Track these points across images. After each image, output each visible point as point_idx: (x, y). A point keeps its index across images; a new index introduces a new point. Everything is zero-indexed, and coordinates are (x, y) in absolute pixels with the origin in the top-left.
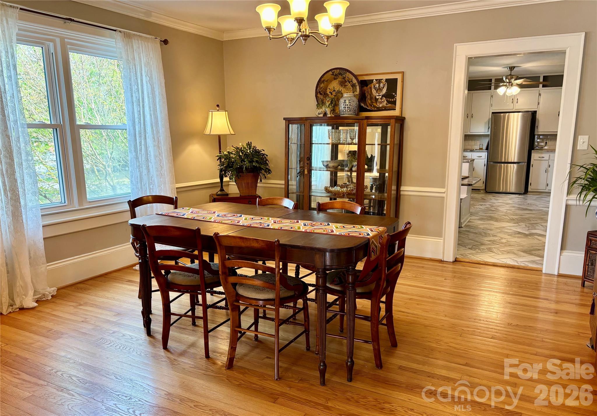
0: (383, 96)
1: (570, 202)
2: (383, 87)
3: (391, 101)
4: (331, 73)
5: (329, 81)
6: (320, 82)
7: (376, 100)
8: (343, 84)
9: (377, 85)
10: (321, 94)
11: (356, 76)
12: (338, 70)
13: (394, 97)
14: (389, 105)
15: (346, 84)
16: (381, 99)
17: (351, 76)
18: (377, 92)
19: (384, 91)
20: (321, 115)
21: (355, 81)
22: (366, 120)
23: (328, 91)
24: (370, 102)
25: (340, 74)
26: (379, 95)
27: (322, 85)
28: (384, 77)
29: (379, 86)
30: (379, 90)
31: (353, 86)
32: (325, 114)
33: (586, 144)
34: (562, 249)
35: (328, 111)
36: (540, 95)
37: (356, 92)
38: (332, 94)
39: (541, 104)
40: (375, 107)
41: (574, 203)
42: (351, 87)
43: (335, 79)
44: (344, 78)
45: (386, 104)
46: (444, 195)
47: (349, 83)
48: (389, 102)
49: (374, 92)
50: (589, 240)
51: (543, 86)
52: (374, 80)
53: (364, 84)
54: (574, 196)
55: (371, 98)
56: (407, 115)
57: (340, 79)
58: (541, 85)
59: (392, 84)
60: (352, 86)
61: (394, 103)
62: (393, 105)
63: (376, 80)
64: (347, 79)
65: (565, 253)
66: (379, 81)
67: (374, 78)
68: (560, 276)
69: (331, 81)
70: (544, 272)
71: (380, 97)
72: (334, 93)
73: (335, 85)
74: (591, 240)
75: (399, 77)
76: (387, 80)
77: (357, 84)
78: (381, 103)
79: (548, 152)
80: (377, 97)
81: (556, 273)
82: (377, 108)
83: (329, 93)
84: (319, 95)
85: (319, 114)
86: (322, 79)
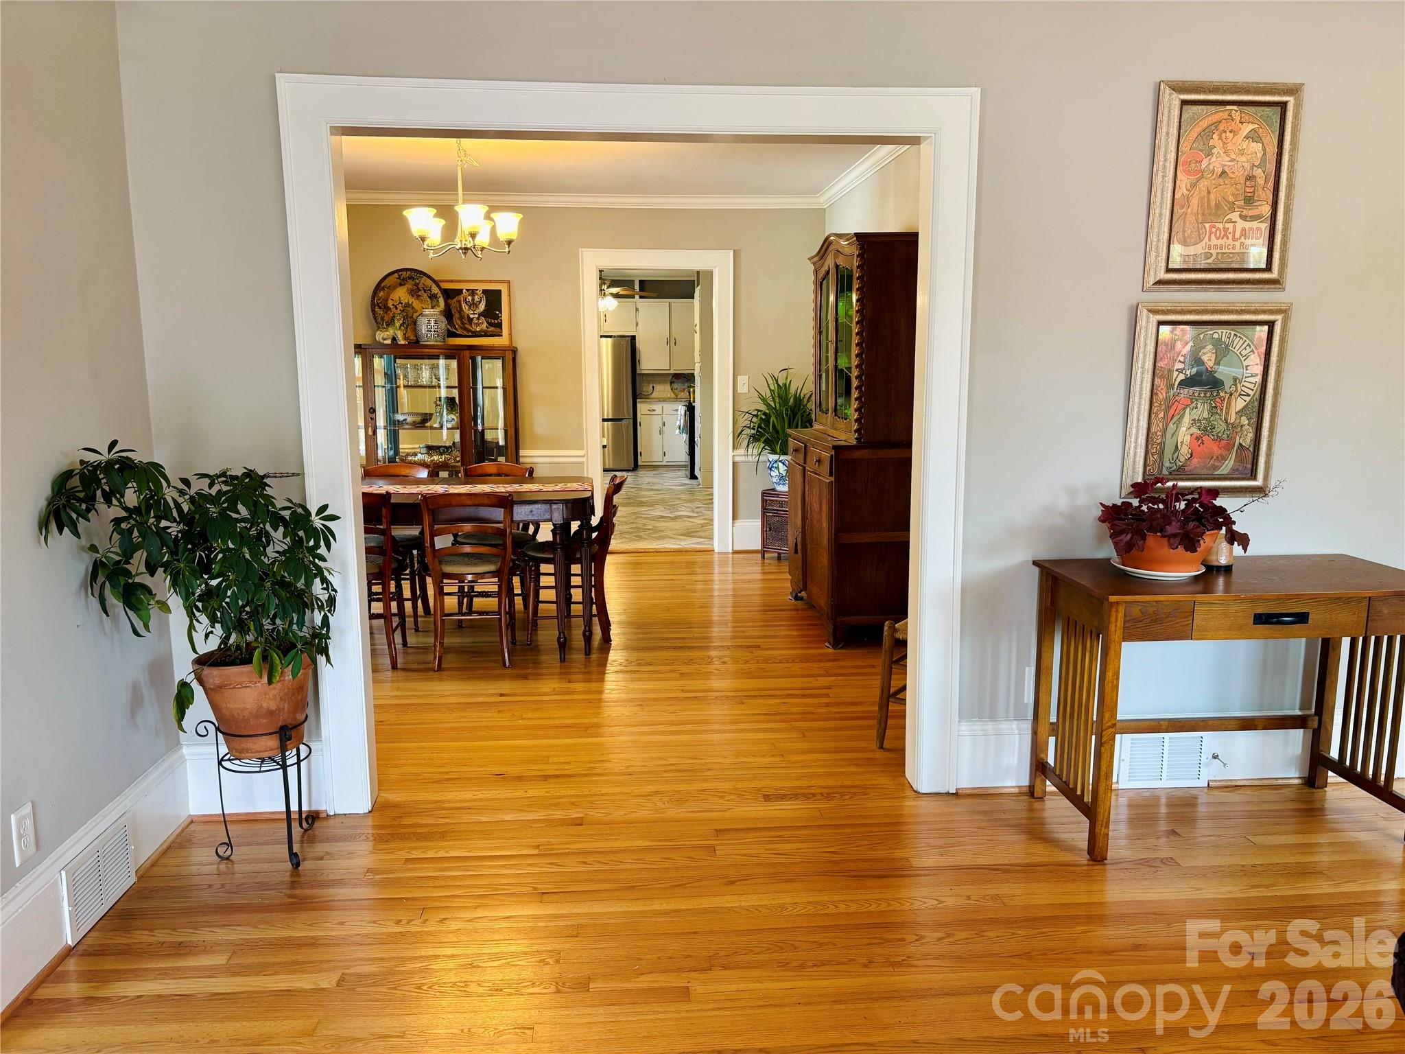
0: (480, 315)
1: (737, 459)
2: (480, 302)
3: (494, 323)
4: (396, 275)
5: (392, 288)
6: (378, 288)
7: (470, 320)
8: (415, 292)
9: (470, 298)
10: (380, 308)
11: (436, 283)
12: (409, 273)
13: (497, 317)
14: (492, 329)
15: (420, 293)
16: (478, 319)
17: (429, 282)
18: (470, 307)
19: (482, 307)
20: (389, 342)
21: (435, 290)
22: (468, 352)
23: (390, 304)
24: (459, 322)
25: (411, 278)
26: (474, 314)
27: (381, 294)
28: (481, 287)
29: (473, 300)
30: (473, 305)
31: (433, 297)
32: (394, 339)
33: (746, 386)
34: (734, 518)
35: (400, 335)
36: (637, 309)
37: (439, 306)
38: (397, 308)
39: (639, 324)
40: (470, 331)
41: (743, 459)
42: (428, 299)
43: (401, 285)
44: (416, 285)
45: (487, 327)
46: (584, 460)
47: (425, 292)
48: (490, 324)
49: (465, 307)
50: (764, 501)
51: (641, 297)
52: (464, 291)
53: (450, 294)
54: (741, 451)
55: (461, 318)
56: (520, 344)
57: (410, 284)
58: (637, 297)
59: (493, 298)
60: (430, 297)
61: (500, 326)
62: (498, 330)
63: (468, 290)
64: (421, 286)
65: (738, 523)
66: (473, 292)
67: (464, 286)
68: (735, 552)
69: (395, 288)
70: (716, 551)
71: (477, 316)
72: (400, 307)
73: (401, 294)
74: (766, 500)
75: (503, 288)
76: (484, 291)
77: (440, 295)
78: (478, 324)
79: (659, 401)
80: (472, 316)
81: (731, 551)
82: (472, 332)
83: (392, 307)
84: (377, 309)
85: (384, 339)
86: (383, 285)
